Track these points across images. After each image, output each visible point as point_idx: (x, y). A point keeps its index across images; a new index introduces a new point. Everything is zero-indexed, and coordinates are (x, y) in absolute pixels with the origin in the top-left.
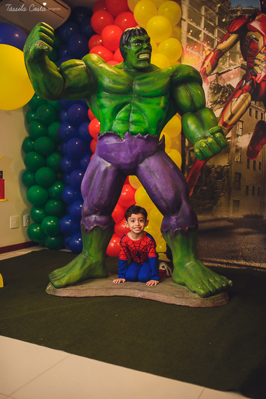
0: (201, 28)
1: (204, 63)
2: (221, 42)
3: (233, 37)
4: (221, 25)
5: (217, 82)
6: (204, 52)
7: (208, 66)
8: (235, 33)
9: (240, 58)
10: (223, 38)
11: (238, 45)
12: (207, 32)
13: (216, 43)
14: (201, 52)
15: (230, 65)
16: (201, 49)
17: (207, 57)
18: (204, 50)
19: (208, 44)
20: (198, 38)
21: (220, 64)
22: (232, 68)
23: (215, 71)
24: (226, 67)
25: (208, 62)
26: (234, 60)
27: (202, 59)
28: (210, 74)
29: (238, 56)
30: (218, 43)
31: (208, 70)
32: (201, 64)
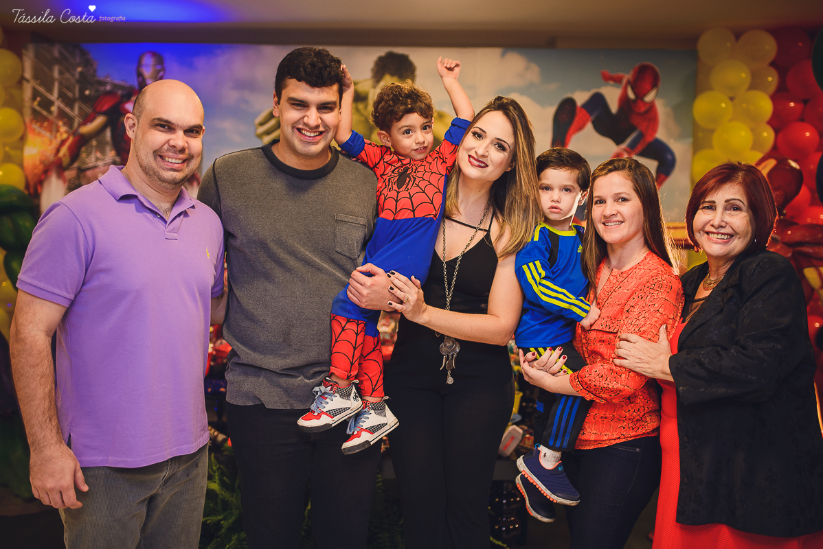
0: (54, 96)
1: (58, 150)
2: (84, 123)
3: (100, 120)
4: (83, 99)
5: (79, 180)
6: (58, 135)
7: (64, 155)
8: (104, 113)
9: (111, 150)
10: (87, 119)
11: (108, 133)
12: (62, 106)
13: (76, 124)
14: (54, 132)
15: (97, 159)
16: (53, 129)
17: (63, 142)
18: (58, 131)
19: (65, 124)
20: (50, 112)
21: (84, 155)
22: (100, 163)
23: (76, 165)
24: (91, 161)
25: (64, 150)
26: (103, 152)
27: (56, 143)
28: (68, 168)
29: (108, 148)
30: (80, 125)
31: (66, 161)
32: (54, 151)
